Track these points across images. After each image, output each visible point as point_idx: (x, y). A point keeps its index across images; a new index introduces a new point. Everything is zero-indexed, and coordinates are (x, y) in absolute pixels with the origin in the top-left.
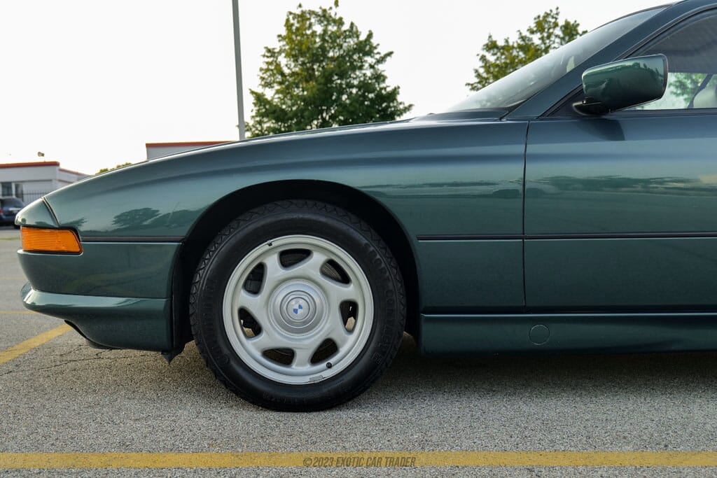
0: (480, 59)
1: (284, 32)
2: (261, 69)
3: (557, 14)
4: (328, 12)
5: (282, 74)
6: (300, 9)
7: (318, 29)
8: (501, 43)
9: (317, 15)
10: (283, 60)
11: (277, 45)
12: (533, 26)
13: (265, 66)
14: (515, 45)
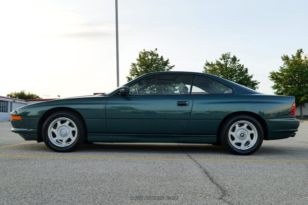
0: (204, 68)
1: (138, 58)
2: (131, 70)
3: (230, 54)
4: (154, 52)
5: (137, 72)
6: (144, 51)
7: (150, 57)
8: (210, 63)
9: (149, 53)
10: (138, 67)
11: (136, 62)
12: (221, 57)
13: (132, 69)
14: (215, 64)
